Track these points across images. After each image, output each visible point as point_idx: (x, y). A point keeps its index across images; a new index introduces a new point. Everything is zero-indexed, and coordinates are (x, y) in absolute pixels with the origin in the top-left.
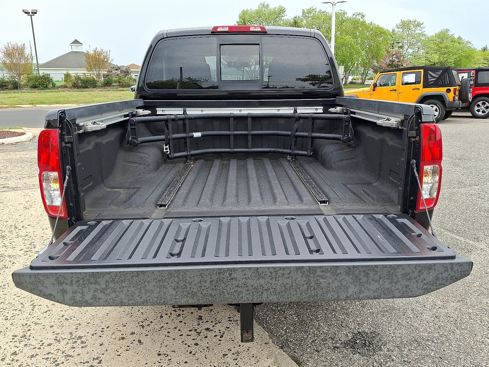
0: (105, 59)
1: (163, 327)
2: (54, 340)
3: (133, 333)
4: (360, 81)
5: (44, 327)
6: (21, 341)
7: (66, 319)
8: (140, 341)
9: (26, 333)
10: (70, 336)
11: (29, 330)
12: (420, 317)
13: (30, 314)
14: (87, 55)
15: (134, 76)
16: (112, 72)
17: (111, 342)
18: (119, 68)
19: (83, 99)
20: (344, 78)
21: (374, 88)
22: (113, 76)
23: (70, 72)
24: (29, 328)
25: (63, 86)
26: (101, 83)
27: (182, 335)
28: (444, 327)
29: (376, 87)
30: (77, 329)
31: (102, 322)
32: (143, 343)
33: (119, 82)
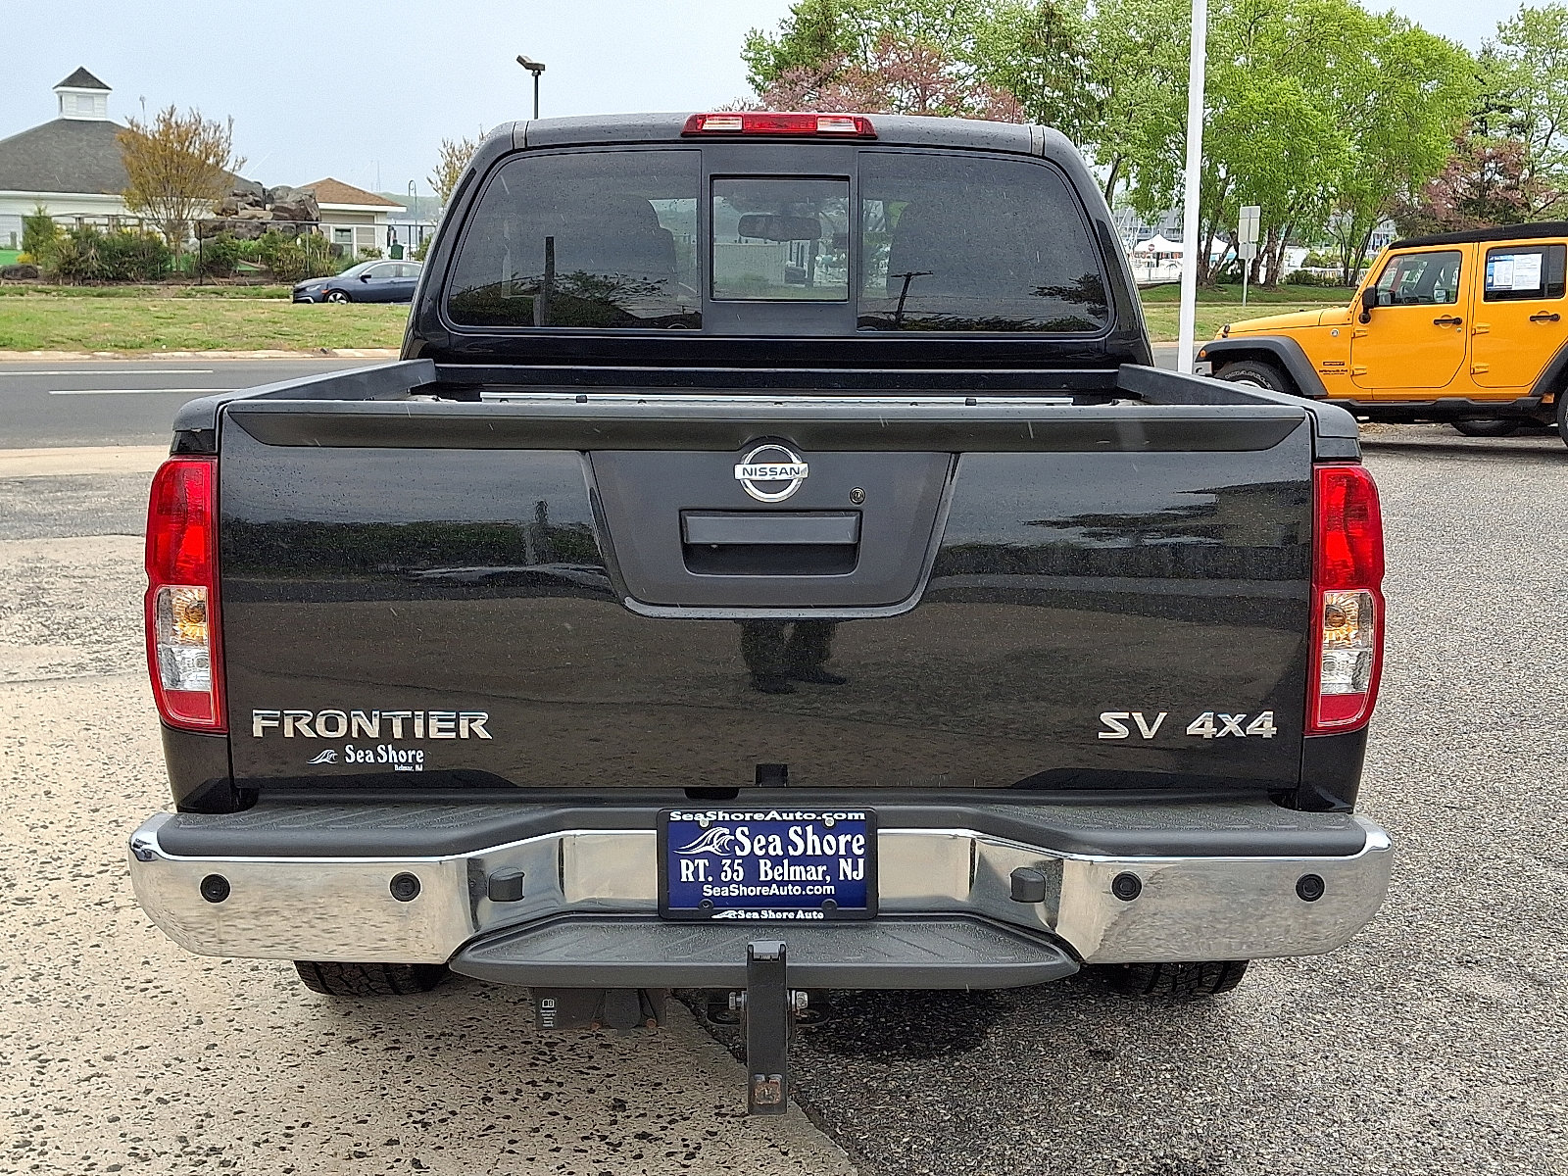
0: (207, 157)
1: (491, 1127)
2: (129, 1155)
3: (391, 1142)
4: (1336, 272)
5: (86, 1120)
6: (16, 1156)
7: (160, 1100)
8: (416, 1163)
9: (31, 1136)
10: (181, 1145)
11: (39, 1128)
12: (1375, 1121)
13: (32, 1085)
14: (132, 138)
15: (332, 231)
16: (237, 213)
17: (322, 1165)
18: (268, 197)
19: (112, 332)
20: (1265, 258)
21: (1366, 310)
22: (241, 231)
23: (51, 210)
24: (37, 1122)
25: (17, 270)
26: (187, 262)
27: (557, 1150)
28: (1451, 1152)
29: (1377, 304)
30: (201, 1127)
31: (284, 1111)
32: (428, 1168)
33: (267, 259)
